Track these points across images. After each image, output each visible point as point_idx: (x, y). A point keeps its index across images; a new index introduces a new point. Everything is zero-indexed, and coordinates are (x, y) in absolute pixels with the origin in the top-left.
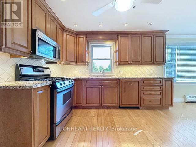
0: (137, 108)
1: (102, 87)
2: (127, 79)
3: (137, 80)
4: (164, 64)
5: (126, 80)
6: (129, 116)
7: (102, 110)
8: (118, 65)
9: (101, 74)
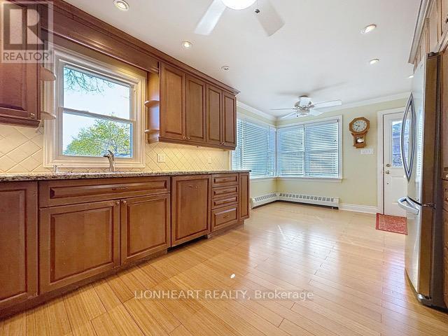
0: (204, 238)
1: (121, 203)
2: (188, 174)
3: (205, 177)
4: (233, 148)
5: (187, 177)
6: (202, 260)
7: (125, 277)
8: (160, 141)
9: (106, 163)
